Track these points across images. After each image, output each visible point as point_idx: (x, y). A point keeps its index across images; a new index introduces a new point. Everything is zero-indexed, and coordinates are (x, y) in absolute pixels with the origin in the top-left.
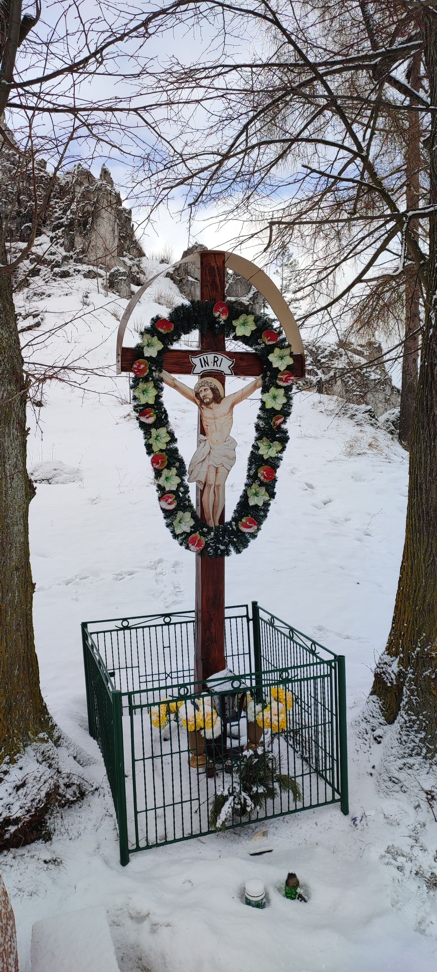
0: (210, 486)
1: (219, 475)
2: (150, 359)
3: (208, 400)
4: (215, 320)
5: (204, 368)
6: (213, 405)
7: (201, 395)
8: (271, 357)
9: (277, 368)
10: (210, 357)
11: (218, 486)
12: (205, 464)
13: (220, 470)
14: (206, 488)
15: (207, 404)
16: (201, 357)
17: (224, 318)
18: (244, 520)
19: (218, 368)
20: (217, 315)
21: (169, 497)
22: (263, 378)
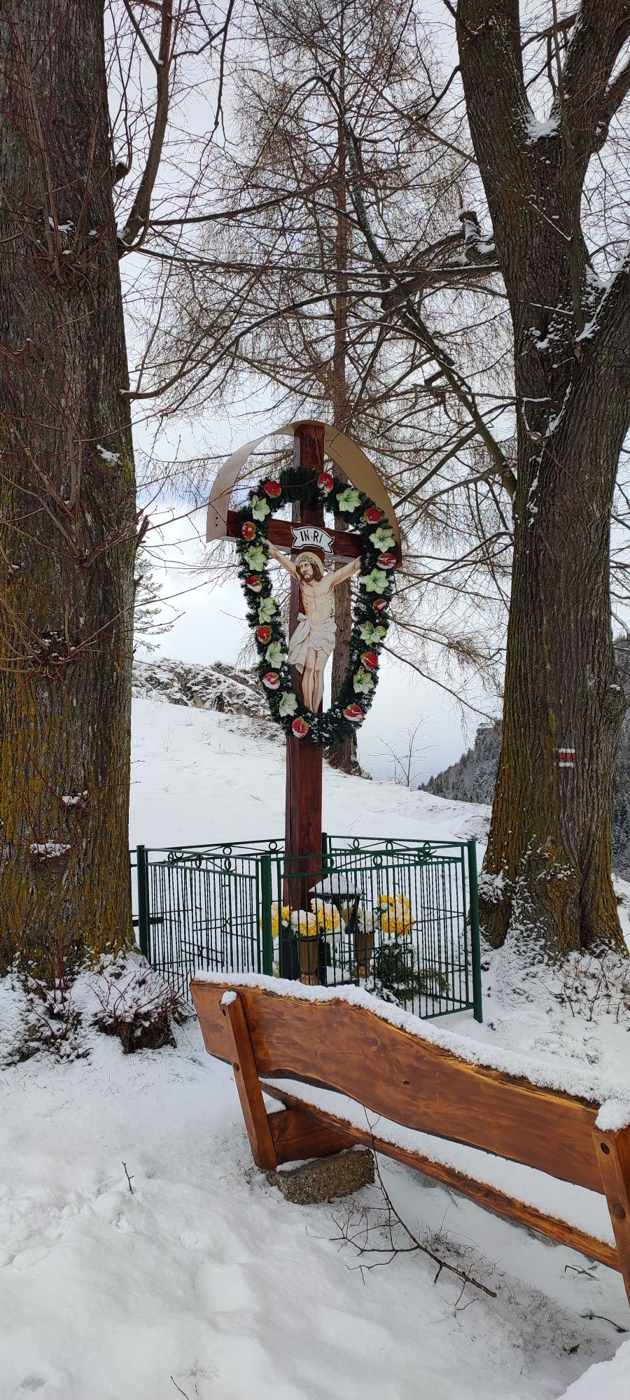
0: (310, 670)
1: (319, 659)
2: (257, 522)
3: (308, 577)
4: (318, 492)
5: (305, 542)
6: (313, 582)
7: (302, 570)
8: (373, 538)
9: (379, 549)
10: (311, 531)
11: (318, 671)
12: (305, 646)
13: (320, 654)
14: (306, 672)
15: (308, 581)
16: (302, 530)
17: (327, 491)
18: (349, 708)
19: (318, 544)
20: (321, 486)
21: (271, 676)
22: (362, 560)
